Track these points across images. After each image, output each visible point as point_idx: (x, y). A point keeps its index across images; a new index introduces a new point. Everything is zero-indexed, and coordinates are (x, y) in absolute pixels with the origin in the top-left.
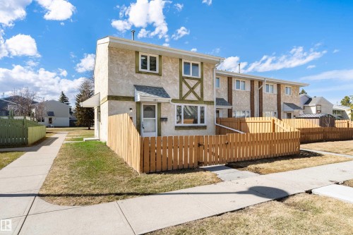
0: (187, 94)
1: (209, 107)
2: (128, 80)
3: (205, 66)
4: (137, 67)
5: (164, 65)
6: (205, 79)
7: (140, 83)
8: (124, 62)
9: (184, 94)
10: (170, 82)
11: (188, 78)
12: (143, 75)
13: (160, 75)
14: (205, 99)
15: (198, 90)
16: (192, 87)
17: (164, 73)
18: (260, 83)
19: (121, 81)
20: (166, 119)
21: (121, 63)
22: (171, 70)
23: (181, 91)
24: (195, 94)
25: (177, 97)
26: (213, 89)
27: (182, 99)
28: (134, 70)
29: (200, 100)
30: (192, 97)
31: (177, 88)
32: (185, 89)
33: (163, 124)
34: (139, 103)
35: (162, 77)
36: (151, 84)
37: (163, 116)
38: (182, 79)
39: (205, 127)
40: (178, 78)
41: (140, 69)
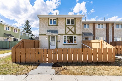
0: (68, 32)
1: (79, 36)
2: (46, 28)
3: (76, 20)
4: (49, 24)
5: (59, 22)
6: (76, 25)
7: (50, 29)
8: (44, 23)
9: (67, 32)
10: (61, 28)
11: (68, 25)
12: (51, 26)
13: (57, 25)
14: (77, 33)
15: (73, 30)
16: (70, 29)
17: (59, 25)
18: (113, 24)
19: (43, 29)
20: (59, 41)
21: (43, 23)
22: (62, 23)
23: (66, 31)
24: (72, 31)
25: (64, 33)
26: (80, 29)
27: (66, 34)
28: (48, 25)
29: (75, 33)
30: (70, 32)
31: (64, 30)
32: (68, 30)
33: (58, 43)
34: (49, 36)
35: (58, 26)
36: (54, 29)
37: (58, 40)
38: (66, 26)
39: (77, 44)
40: (64, 26)
41: (50, 24)
